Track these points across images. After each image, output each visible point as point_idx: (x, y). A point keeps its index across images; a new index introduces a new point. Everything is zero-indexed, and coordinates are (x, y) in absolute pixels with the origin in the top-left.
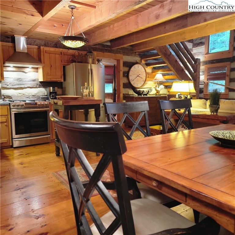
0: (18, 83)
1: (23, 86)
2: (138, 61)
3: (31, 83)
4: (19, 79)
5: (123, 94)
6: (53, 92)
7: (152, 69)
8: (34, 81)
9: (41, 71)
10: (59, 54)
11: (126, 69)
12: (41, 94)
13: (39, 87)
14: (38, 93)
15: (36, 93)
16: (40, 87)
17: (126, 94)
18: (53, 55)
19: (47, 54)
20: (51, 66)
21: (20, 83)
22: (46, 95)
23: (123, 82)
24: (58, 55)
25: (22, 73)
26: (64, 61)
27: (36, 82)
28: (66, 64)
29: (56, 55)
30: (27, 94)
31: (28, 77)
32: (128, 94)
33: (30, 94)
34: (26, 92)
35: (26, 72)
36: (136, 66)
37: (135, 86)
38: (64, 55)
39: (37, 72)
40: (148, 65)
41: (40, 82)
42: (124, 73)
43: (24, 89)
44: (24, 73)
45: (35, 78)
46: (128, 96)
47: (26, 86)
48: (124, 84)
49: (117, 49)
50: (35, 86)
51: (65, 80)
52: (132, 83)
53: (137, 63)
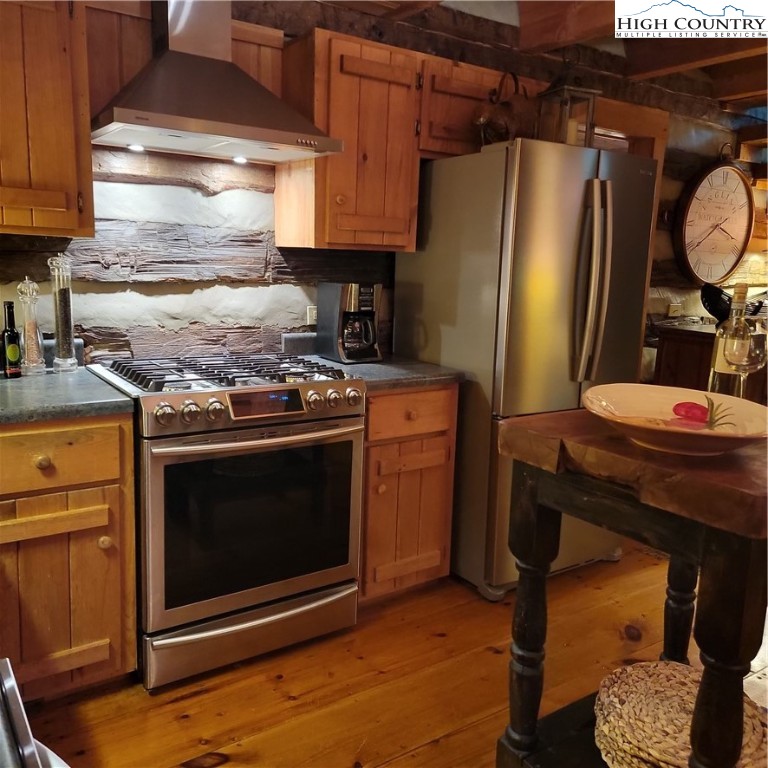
0: (163, 252)
1: (189, 273)
2: (727, 150)
3: (234, 258)
4: (171, 232)
6: (359, 315)
8: (250, 241)
10: (409, 87)
11: (673, 190)
12: (282, 321)
13: (276, 281)
14: (270, 313)
15: (259, 312)
16: (283, 281)
17: (659, 315)
18: (376, 90)
19: (345, 78)
20: (365, 157)
21: (178, 252)
22: (312, 328)
24: (403, 91)
25: (187, 192)
26: (430, 131)
27: (258, 252)
28: (437, 146)
29: (394, 88)
30: (215, 322)
31: (219, 221)
32: (667, 316)
33: (230, 322)
34: (209, 310)
35: (212, 187)
36: (717, 175)
37: (702, 273)
38: (433, 89)
39: (271, 191)
40: (758, 172)
41: (282, 250)
42: (663, 209)
43: (197, 292)
44: (199, 194)
45: (256, 228)
46: (666, 324)
47: (208, 275)
48: (655, 265)
49: (653, 80)
50: (254, 276)
51: (421, 242)
53: (722, 160)
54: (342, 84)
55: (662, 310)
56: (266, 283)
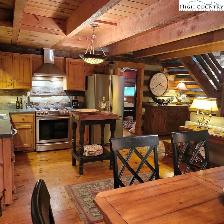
0: (45, 91)
1: (48, 94)
2: (160, 70)
3: (56, 92)
4: (46, 88)
5: (143, 102)
6: (75, 101)
7: (175, 77)
8: (59, 89)
9: (65, 80)
10: (83, 65)
11: (147, 78)
12: (64, 102)
13: (63, 95)
14: (62, 100)
15: (60, 100)
16: (64, 95)
17: (146, 102)
18: (77, 66)
19: (71, 65)
20: (75, 76)
21: (47, 91)
22: (69, 103)
23: (144, 91)
24: (82, 66)
25: (49, 82)
26: (87, 71)
27: (60, 91)
28: (88, 74)
29: (80, 66)
30: (53, 102)
31: (54, 86)
32: (148, 102)
33: (55, 102)
34: (51, 100)
35: (52, 81)
36: (158, 75)
37: (156, 94)
38: (87, 65)
39: (63, 81)
40: (170, 73)
41: (64, 90)
42: (145, 82)
43: (50, 97)
44: (51, 82)
45: (60, 87)
46: (148, 104)
47: (52, 94)
48: (144, 92)
50: (60, 94)
51: (86, 89)
52: (153, 91)
53: (159, 72)
54: (71, 66)
55: (147, 101)
56: (62, 96)
